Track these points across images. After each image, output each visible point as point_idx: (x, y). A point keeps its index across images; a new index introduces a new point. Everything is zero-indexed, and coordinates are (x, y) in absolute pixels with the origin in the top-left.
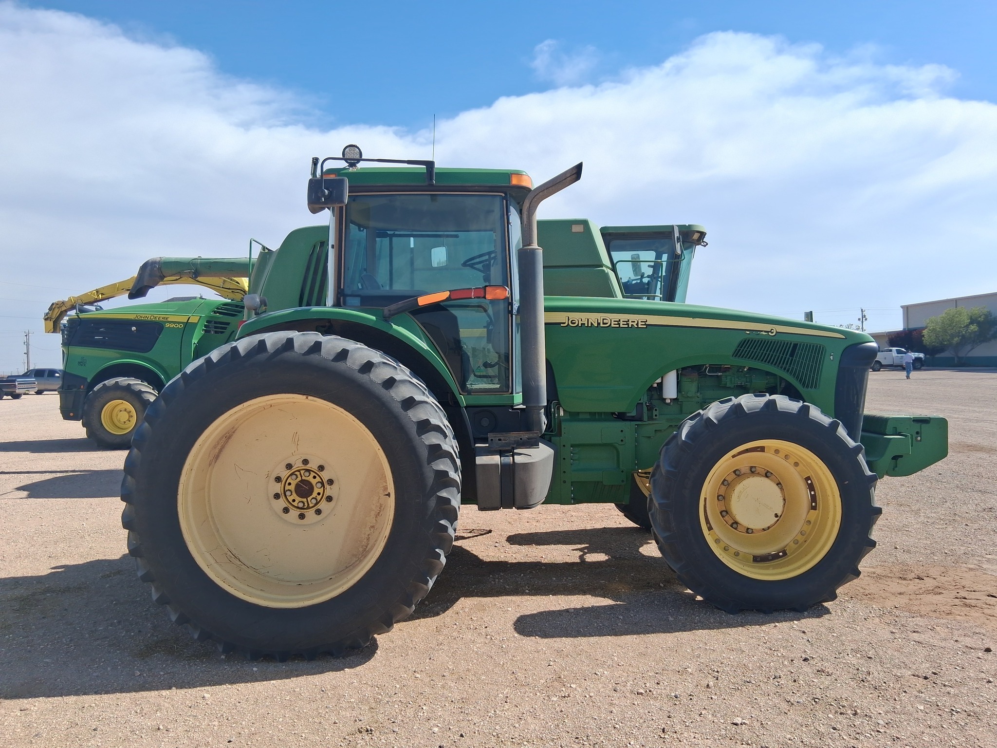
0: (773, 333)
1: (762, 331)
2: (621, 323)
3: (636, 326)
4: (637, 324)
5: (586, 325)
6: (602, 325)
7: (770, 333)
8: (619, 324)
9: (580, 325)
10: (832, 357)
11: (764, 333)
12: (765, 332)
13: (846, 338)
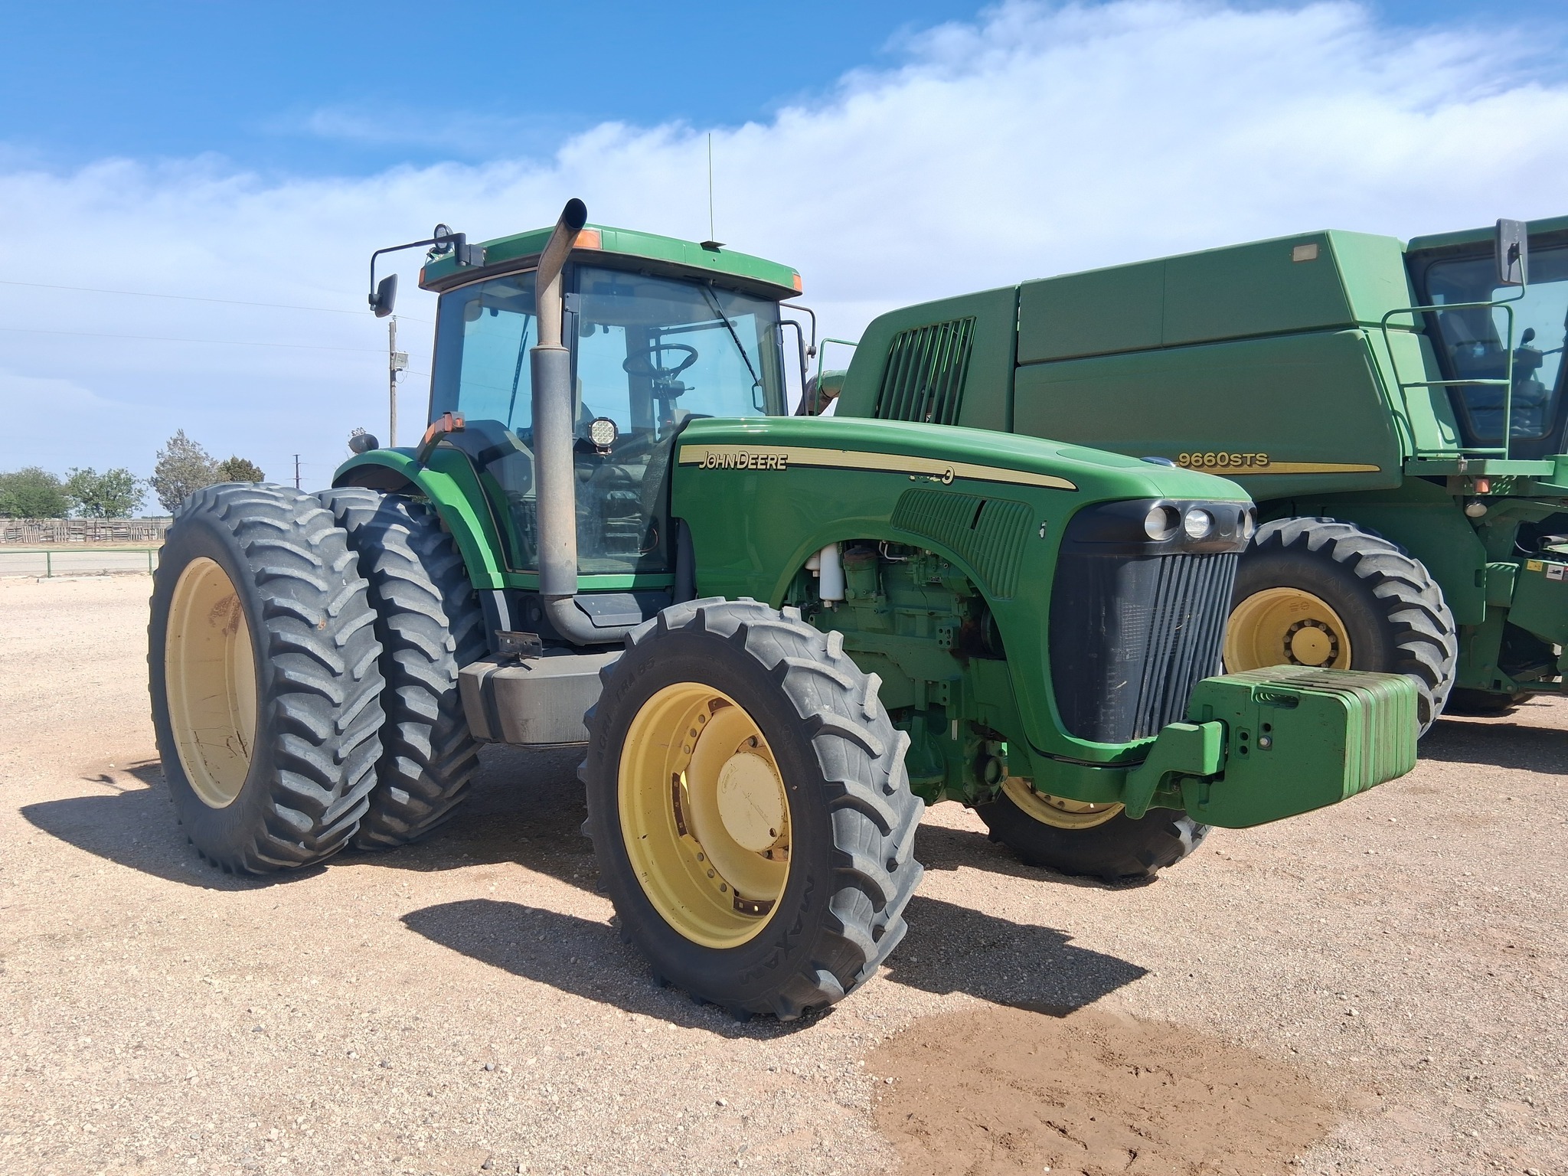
0: (947, 478)
1: (932, 475)
2: (760, 461)
3: (775, 467)
4: (776, 464)
5: (723, 467)
6: (739, 466)
7: (944, 479)
8: (756, 464)
9: (717, 467)
10: (1042, 532)
11: (935, 479)
12: (938, 476)
13: (1077, 490)
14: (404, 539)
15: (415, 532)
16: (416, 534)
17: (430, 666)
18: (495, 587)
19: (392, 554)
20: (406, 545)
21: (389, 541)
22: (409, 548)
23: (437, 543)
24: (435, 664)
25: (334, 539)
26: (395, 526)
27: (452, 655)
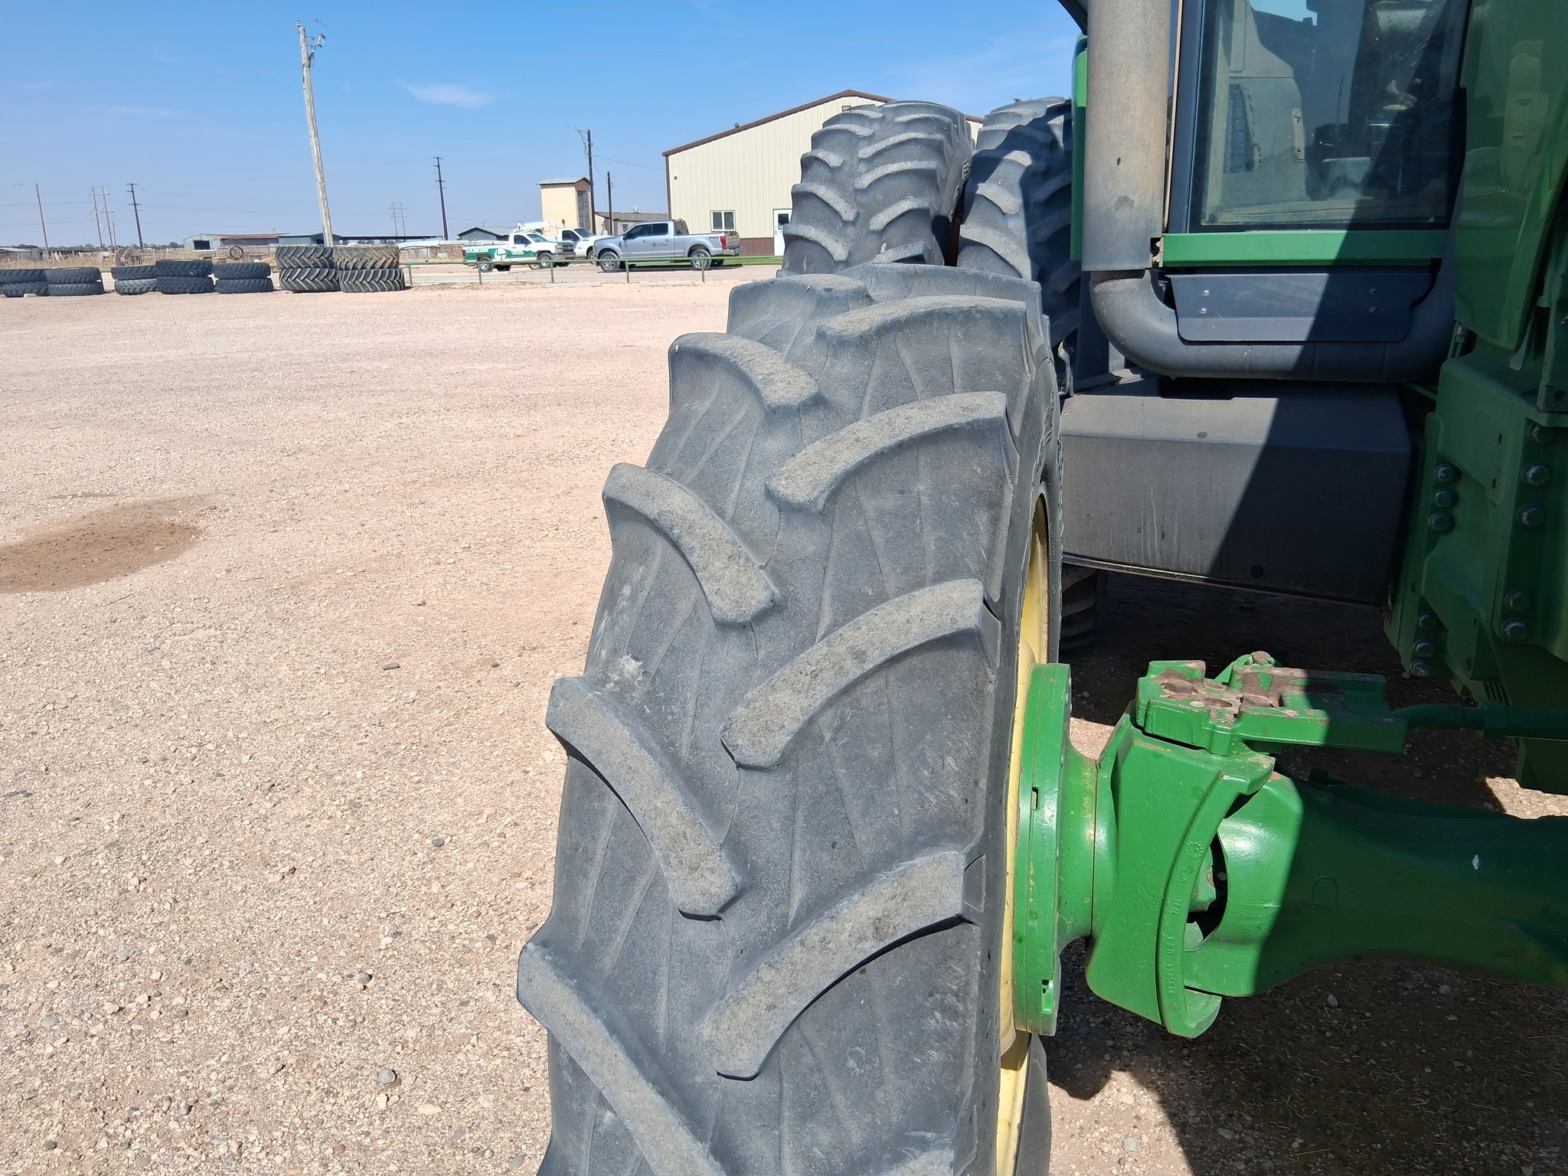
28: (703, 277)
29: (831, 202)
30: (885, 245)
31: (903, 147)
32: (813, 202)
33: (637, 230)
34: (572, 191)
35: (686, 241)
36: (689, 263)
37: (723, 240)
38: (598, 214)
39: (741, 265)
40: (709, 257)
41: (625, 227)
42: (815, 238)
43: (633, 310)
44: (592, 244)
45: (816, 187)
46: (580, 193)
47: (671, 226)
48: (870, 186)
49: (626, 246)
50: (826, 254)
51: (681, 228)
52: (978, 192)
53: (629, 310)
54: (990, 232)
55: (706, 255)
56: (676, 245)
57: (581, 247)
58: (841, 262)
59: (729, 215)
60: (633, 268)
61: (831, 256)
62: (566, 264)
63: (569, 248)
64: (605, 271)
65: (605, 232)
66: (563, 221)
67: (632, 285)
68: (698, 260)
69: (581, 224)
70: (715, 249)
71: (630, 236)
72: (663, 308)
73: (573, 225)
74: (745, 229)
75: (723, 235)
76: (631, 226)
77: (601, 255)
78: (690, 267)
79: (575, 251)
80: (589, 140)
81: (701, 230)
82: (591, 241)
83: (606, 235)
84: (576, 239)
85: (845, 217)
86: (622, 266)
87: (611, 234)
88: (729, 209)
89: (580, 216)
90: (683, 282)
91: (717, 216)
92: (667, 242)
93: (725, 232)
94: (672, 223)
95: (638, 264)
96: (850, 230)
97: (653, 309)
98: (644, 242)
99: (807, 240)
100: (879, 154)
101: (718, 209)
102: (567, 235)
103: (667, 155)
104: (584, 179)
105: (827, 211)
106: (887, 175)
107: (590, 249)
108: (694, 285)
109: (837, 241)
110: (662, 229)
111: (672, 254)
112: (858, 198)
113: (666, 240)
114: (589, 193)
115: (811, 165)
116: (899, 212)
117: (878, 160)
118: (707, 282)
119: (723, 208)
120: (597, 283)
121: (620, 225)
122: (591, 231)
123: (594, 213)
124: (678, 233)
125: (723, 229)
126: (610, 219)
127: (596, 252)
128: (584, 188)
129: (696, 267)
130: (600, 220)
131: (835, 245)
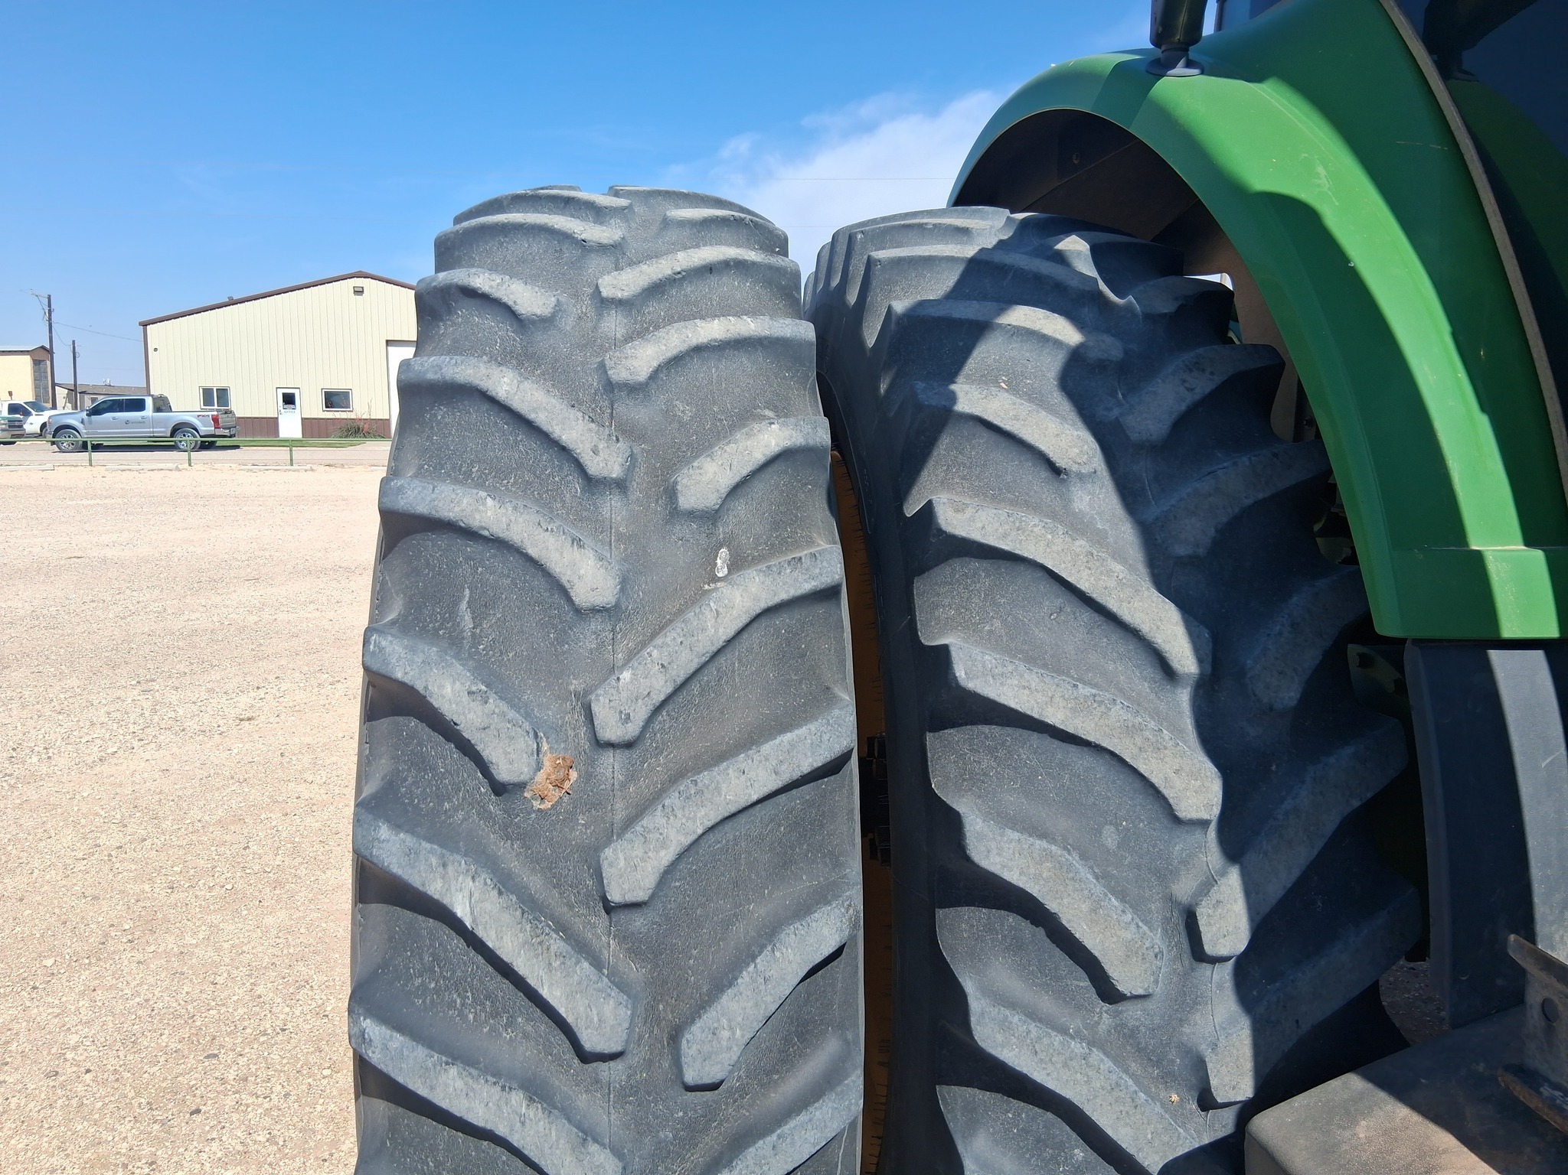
14: (1051, 365)
15: (1108, 339)
16: (1111, 348)
17: (1104, 1016)
18: (1508, 632)
19: (985, 436)
20: (1058, 399)
21: (988, 379)
22: (1066, 406)
23: (1203, 385)
24: (1132, 1013)
25: (744, 365)
26: (1022, 316)
27: (1224, 972)
28: (190, 460)
29: (541, 419)
30: (724, 552)
31: (713, 280)
32: (476, 414)
33: (105, 406)
34: (27, 360)
35: (168, 419)
36: (173, 443)
37: (215, 420)
38: (60, 385)
39: (237, 447)
40: (199, 438)
41: (93, 400)
42: (498, 529)
43: (92, 502)
44: (46, 420)
45: (483, 369)
46: (37, 363)
47: (149, 402)
48: (654, 376)
49: (90, 422)
50: (539, 582)
51: (162, 405)
52: (963, 406)
53: (85, 502)
54: (1034, 523)
55: (195, 436)
56: (154, 423)
57: (33, 423)
58: (595, 610)
59: (223, 393)
60: (97, 448)
61: (564, 592)
62: (14, 443)
63: (17, 424)
64: (62, 451)
65: (69, 405)
66: (10, 394)
67: (96, 470)
68: (185, 440)
69: (37, 396)
70: (207, 428)
71: (96, 411)
72: (134, 500)
73: (25, 394)
74: (242, 406)
75: (215, 413)
76: (101, 399)
77: (57, 433)
78: (173, 448)
79: (25, 426)
80: (50, 306)
81: (187, 406)
82: (45, 416)
83: (69, 409)
84: (27, 414)
85: (595, 466)
86: (84, 447)
87: (76, 408)
88: (222, 385)
89: (36, 387)
90: (162, 466)
91: (207, 394)
92: (142, 422)
93: (218, 410)
94: (150, 398)
95: (105, 444)
96: (612, 507)
97: (120, 501)
98: (114, 418)
99: (470, 534)
100: (656, 289)
101: (208, 384)
102: (14, 409)
103: (145, 325)
104: (43, 348)
105: (527, 445)
106: (698, 350)
107: (44, 426)
108: (177, 469)
109: (577, 542)
110: (139, 405)
111: (150, 432)
112: (620, 409)
113: (143, 418)
114: (48, 363)
115: (450, 311)
116: (759, 456)
117: (655, 309)
118: (195, 467)
119: (215, 384)
120: (49, 466)
121: (87, 398)
122: (50, 405)
123: (54, 385)
124: (157, 409)
125: (216, 407)
126: (74, 392)
127: (51, 429)
128: (42, 357)
129: (182, 447)
130: (61, 393)
131: (572, 554)
